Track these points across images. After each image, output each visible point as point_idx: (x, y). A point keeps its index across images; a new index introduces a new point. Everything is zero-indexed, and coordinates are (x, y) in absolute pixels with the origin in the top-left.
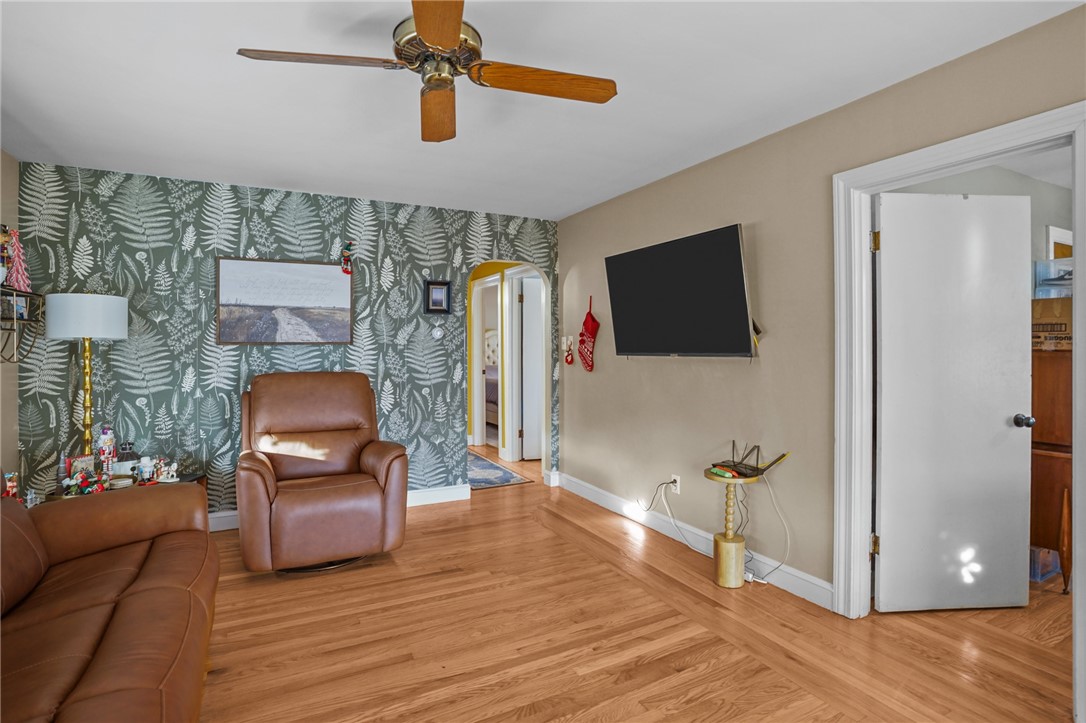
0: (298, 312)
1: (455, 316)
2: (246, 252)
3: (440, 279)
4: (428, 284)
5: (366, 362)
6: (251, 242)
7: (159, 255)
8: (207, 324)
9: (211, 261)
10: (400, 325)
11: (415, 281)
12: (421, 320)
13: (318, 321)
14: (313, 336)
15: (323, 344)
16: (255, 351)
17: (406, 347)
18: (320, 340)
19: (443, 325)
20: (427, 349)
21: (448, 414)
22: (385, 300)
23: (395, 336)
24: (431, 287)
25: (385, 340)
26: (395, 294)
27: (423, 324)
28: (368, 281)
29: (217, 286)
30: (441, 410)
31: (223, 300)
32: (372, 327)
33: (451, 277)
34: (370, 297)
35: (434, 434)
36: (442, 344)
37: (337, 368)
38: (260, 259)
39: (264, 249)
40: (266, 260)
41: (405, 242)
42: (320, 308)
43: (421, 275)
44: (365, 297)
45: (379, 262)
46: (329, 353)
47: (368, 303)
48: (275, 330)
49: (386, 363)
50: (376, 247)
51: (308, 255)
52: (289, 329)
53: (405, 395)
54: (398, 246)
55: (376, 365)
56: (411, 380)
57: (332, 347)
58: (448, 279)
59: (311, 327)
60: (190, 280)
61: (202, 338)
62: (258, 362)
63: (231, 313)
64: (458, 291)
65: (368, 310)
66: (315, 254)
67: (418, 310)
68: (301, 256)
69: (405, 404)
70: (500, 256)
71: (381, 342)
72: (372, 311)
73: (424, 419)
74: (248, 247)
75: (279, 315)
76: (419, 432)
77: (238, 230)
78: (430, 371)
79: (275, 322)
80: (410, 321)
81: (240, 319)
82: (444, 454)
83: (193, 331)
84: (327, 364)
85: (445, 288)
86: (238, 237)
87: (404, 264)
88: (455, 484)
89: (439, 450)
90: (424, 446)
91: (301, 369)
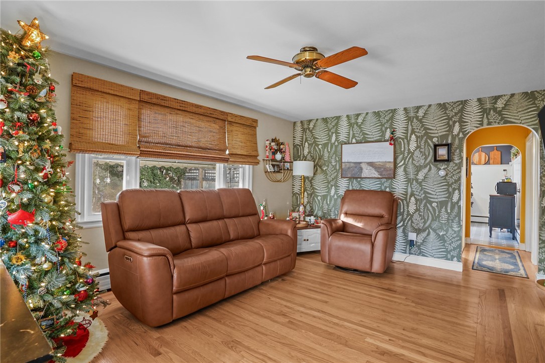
0: (371, 164)
1: (454, 163)
2: (352, 141)
3: (444, 142)
4: (436, 146)
5: (402, 187)
6: (354, 137)
7: (325, 145)
8: (339, 170)
9: (340, 146)
10: (420, 168)
11: (429, 145)
12: (432, 166)
13: (379, 168)
14: (376, 175)
15: (382, 178)
16: (355, 181)
17: (423, 180)
18: (379, 176)
19: (446, 168)
20: (435, 181)
21: (448, 219)
22: (412, 156)
23: (417, 175)
24: (437, 147)
25: (412, 176)
26: (417, 153)
27: (434, 169)
28: (403, 148)
29: (342, 155)
30: (444, 216)
31: (343, 161)
32: (405, 170)
33: (451, 140)
34: (404, 155)
35: (439, 229)
36: (445, 179)
37: (388, 190)
38: (357, 143)
39: (358, 139)
40: (359, 143)
41: (423, 125)
42: (380, 162)
43: (432, 142)
44: (401, 156)
45: (409, 137)
46: (384, 182)
47: (404, 158)
48: (362, 172)
49: (412, 188)
50: (407, 130)
51: (375, 139)
52: (367, 172)
53: (422, 205)
54: (419, 128)
55: (407, 189)
56: (426, 198)
57: (385, 180)
58: (449, 142)
59: (375, 171)
60: (334, 153)
61: (337, 175)
62: (355, 186)
63: (346, 165)
64: (457, 148)
65: (403, 162)
66: (379, 138)
67: (431, 160)
68: (372, 140)
69: (422, 210)
70: (489, 123)
71: (410, 177)
72: (405, 162)
73: (433, 220)
74: (352, 139)
75: (363, 166)
76: (430, 226)
77: (349, 132)
78: (437, 194)
79: (361, 169)
80: (425, 167)
81: (349, 168)
82: (445, 241)
83: (335, 173)
84: (383, 188)
85: (446, 147)
86: (349, 135)
87: (422, 137)
88: (452, 260)
89: (442, 239)
90: (432, 235)
91: (372, 189)
